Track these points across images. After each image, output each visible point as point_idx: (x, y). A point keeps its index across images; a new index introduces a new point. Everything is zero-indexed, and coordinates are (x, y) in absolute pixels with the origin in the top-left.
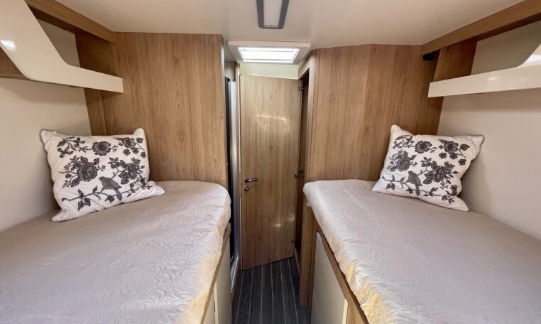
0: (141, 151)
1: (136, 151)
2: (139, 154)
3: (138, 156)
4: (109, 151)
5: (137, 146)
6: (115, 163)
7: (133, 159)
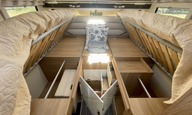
0: (105, 34)
1: (104, 34)
2: (105, 35)
3: (104, 36)
4: (98, 33)
5: (105, 33)
6: (99, 37)
7: (103, 37)
